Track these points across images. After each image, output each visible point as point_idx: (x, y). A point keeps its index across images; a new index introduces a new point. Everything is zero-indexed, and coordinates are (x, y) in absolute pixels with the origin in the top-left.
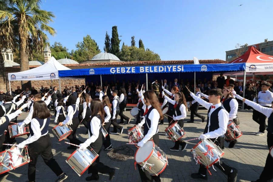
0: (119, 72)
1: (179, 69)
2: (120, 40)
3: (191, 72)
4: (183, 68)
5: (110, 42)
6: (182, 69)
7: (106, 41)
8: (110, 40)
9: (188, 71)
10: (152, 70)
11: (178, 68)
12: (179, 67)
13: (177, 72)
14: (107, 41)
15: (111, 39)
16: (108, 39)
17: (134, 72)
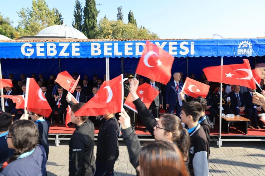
0: (43, 54)
1: (184, 51)
2: (98, 10)
3: (213, 57)
4: (192, 47)
5: (83, 14)
6: (190, 49)
7: (76, 11)
8: (83, 10)
9: (204, 54)
10: (119, 51)
11: (182, 47)
12: (185, 45)
13: (179, 57)
14: (78, 11)
15: (83, 8)
16: (80, 9)
17: (78, 54)
